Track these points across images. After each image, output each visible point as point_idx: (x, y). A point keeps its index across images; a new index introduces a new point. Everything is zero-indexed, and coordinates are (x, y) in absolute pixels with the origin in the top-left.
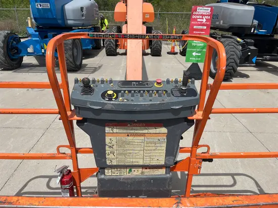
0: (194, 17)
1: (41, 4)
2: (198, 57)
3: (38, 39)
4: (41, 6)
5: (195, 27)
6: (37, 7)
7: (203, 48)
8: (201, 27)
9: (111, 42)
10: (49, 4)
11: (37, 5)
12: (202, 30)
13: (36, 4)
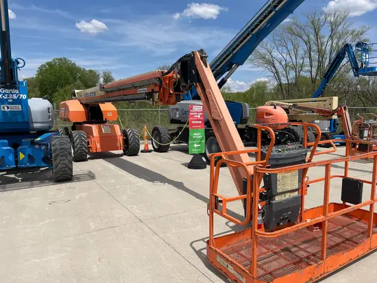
0: (191, 114)
1: (9, 106)
2: (199, 148)
3: (9, 148)
4: (8, 108)
5: (193, 122)
6: (2, 109)
7: (202, 139)
8: (198, 122)
9: (83, 145)
10: (20, 106)
11: (4, 108)
12: (199, 124)
13: (2, 106)
